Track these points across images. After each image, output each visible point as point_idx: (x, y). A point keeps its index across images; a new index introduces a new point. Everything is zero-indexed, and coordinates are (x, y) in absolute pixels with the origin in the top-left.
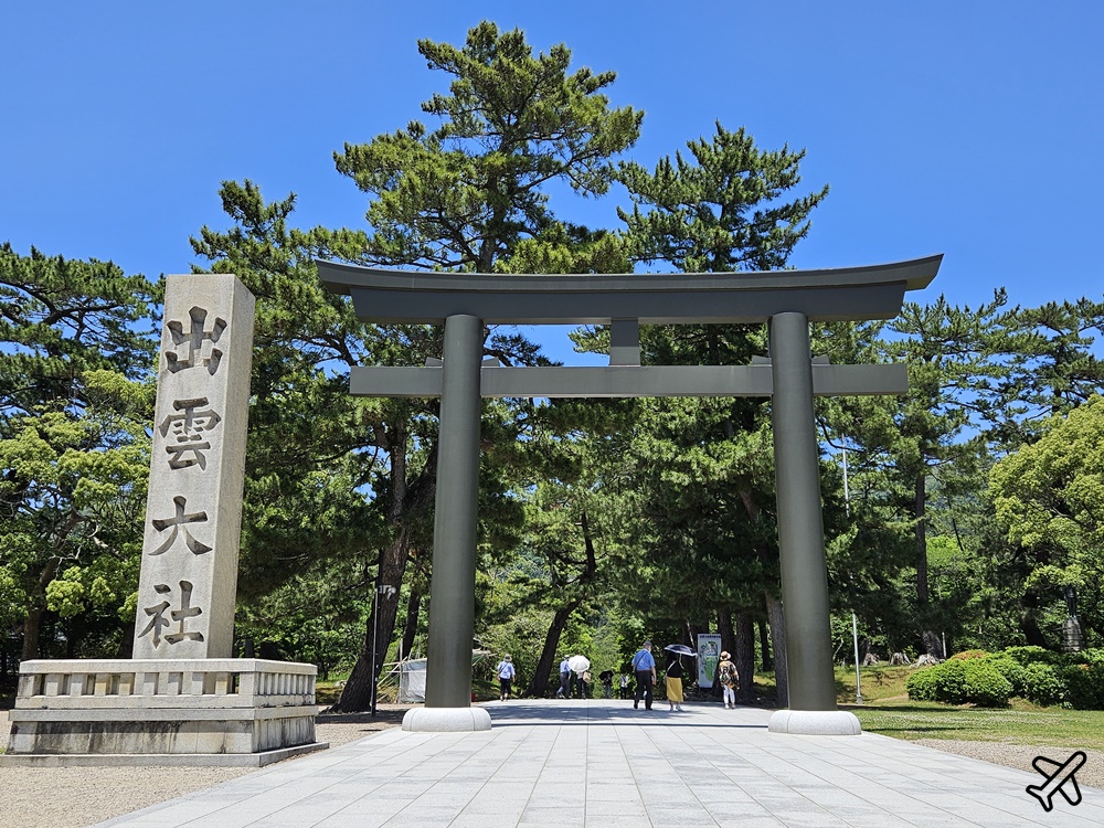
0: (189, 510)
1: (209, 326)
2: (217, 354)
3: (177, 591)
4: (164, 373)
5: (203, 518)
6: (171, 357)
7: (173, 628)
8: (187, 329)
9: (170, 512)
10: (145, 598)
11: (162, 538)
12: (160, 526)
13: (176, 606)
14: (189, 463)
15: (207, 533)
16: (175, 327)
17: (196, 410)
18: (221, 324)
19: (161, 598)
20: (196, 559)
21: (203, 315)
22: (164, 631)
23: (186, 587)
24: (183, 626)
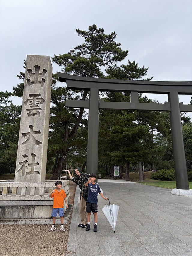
2: (44, 80)
3: (30, 157)
4: (26, 85)
5: (39, 132)
6: (28, 80)
7: (29, 169)
8: (34, 72)
9: (28, 130)
11: (25, 139)
13: (30, 161)
14: (34, 114)
15: (40, 138)
16: (30, 71)
18: (45, 71)
19: (25, 159)
20: (37, 146)
21: (39, 67)
22: (26, 170)
23: (33, 155)
24: (32, 169)
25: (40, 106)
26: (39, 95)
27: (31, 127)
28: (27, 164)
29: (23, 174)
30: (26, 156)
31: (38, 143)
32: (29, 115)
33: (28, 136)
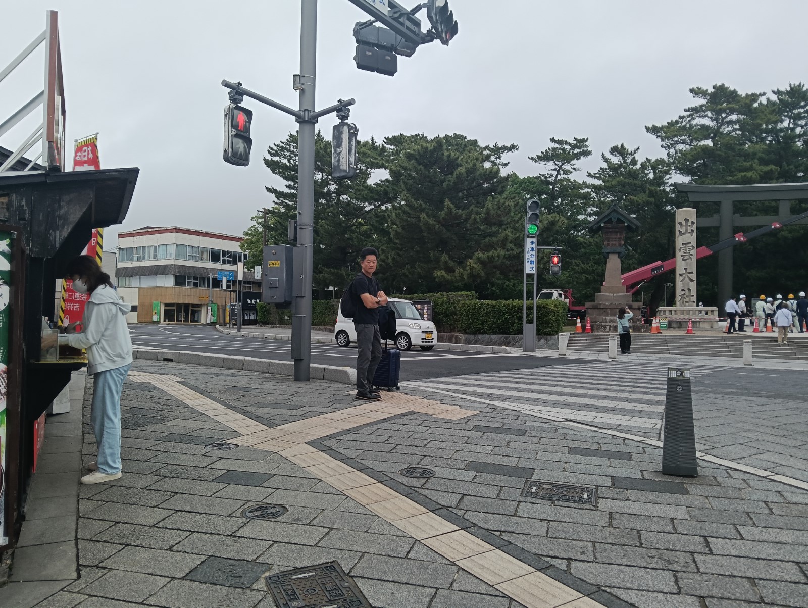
0: (688, 271)
1: (690, 223)
2: (693, 231)
3: (687, 291)
4: (678, 236)
5: (692, 273)
6: (680, 232)
7: (687, 299)
8: (684, 223)
9: (684, 272)
10: (678, 292)
11: (681, 278)
12: (681, 275)
13: (687, 294)
14: (687, 259)
15: (694, 277)
16: (680, 224)
17: (688, 245)
18: (693, 223)
19: (683, 293)
20: (691, 283)
21: (688, 220)
22: (685, 300)
23: (689, 290)
24: (690, 299)
25: (691, 252)
26: (690, 243)
27: (686, 269)
28: (685, 296)
29: (683, 303)
30: (683, 290)
31: (692, 280)
32: (683, 259)
33: (684, 276)
